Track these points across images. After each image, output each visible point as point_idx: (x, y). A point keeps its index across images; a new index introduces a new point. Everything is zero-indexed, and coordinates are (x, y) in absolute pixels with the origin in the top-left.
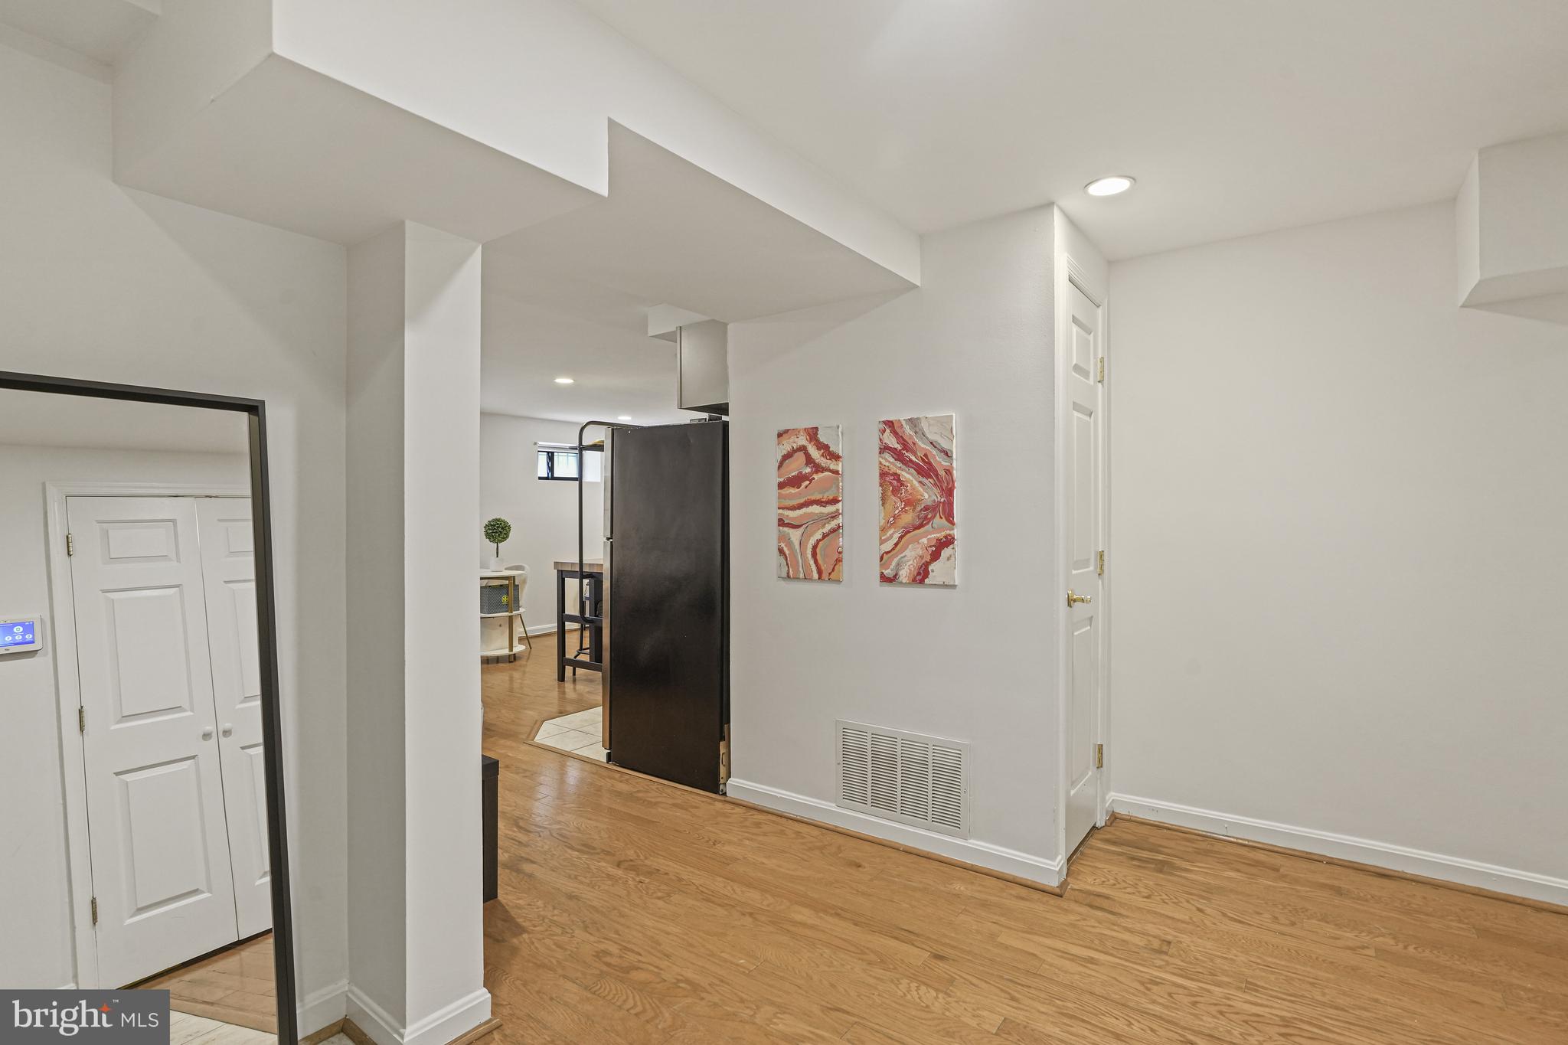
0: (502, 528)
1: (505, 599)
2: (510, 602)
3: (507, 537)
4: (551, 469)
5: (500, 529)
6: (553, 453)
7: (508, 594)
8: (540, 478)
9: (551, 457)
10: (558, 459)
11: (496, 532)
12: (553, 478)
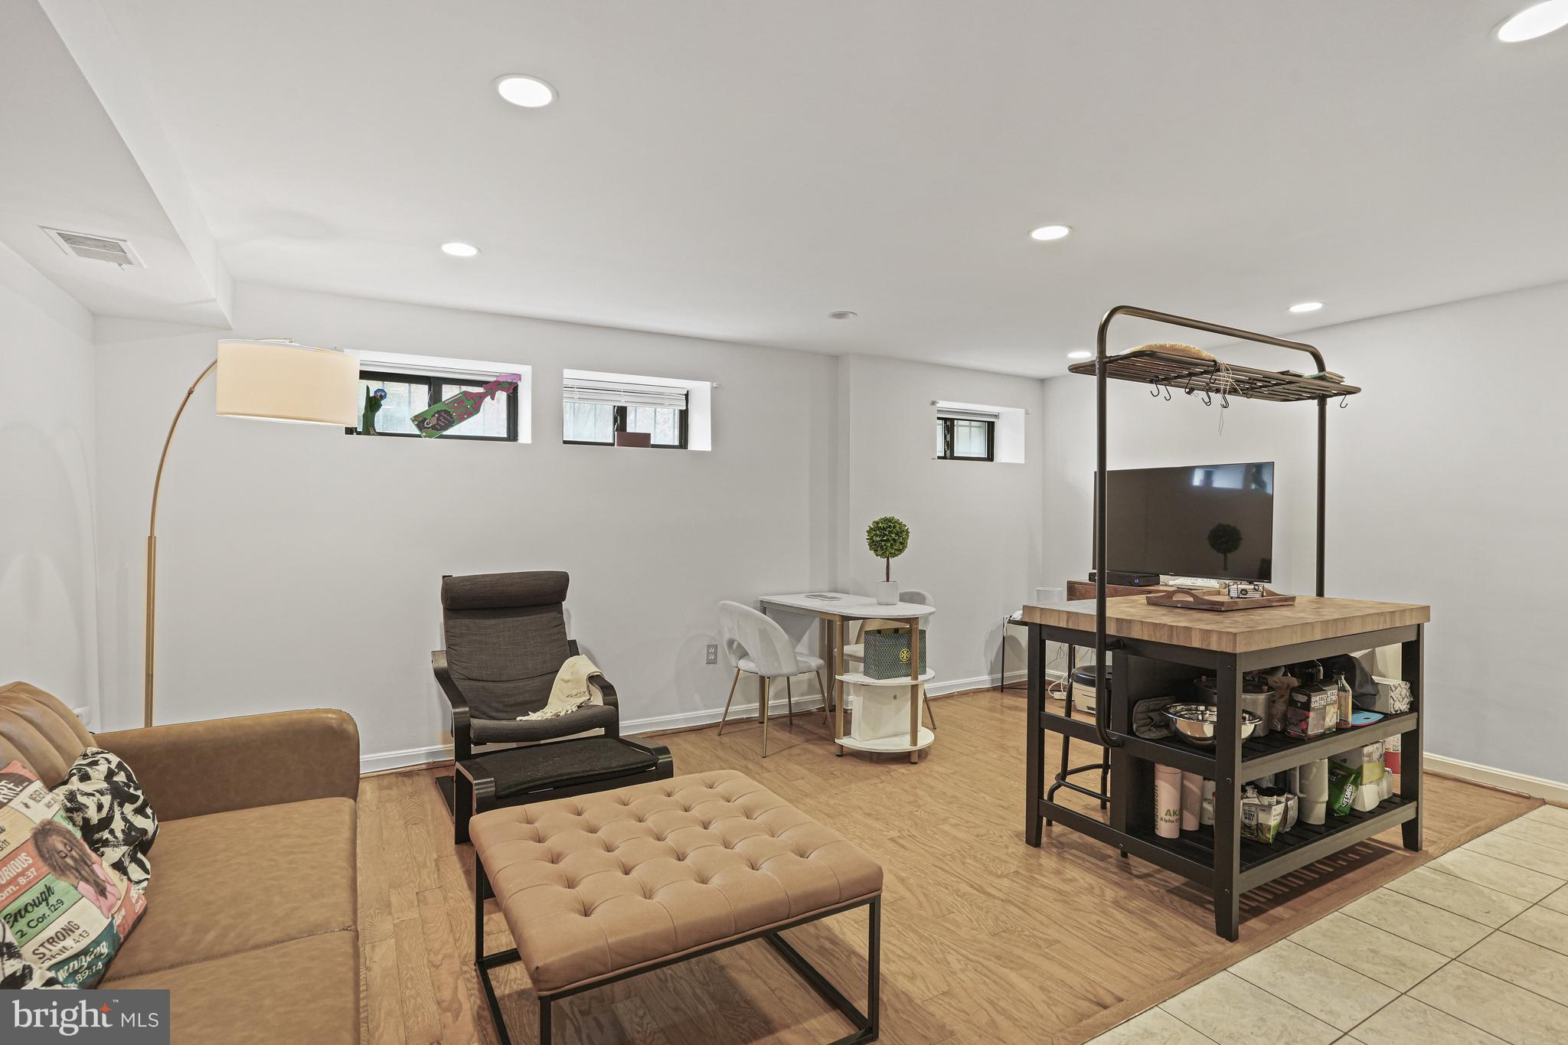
0: (897, 534)
1: (904, 655)
2: (914, 658)
3: (905, 547)
4: (950, 445)
5: (893, 536)
6: (952, 420)
7: (909, 646)
8: (939, 458)
9: (949, 426)
10: (961, 431)
11: (887, 540)
12: (953, 457)
